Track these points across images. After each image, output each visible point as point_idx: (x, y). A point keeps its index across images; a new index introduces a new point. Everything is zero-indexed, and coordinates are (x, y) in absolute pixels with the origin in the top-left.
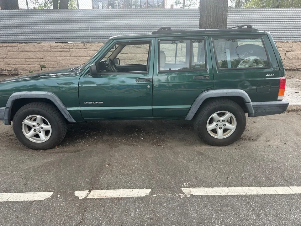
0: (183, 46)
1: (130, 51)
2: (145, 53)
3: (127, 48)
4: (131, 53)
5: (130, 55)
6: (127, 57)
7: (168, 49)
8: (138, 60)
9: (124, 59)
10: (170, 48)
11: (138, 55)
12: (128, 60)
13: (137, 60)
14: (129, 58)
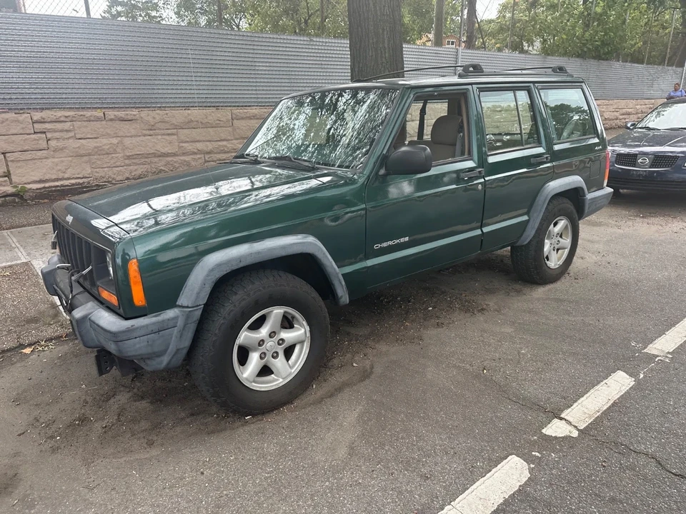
0: (234, 116)
1: (102, 130)
2: (145, 135)
3: (95, 123)
4: (108, 136)
5: (105, 141)
6: (95, 147)
7: (201, 122)
8: (131, 154)
9: (89, 155)
10: (206, 121)
11: (127, 141)
12: (102, 157)
13: (128, 154)
14: (103, 150)
